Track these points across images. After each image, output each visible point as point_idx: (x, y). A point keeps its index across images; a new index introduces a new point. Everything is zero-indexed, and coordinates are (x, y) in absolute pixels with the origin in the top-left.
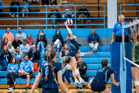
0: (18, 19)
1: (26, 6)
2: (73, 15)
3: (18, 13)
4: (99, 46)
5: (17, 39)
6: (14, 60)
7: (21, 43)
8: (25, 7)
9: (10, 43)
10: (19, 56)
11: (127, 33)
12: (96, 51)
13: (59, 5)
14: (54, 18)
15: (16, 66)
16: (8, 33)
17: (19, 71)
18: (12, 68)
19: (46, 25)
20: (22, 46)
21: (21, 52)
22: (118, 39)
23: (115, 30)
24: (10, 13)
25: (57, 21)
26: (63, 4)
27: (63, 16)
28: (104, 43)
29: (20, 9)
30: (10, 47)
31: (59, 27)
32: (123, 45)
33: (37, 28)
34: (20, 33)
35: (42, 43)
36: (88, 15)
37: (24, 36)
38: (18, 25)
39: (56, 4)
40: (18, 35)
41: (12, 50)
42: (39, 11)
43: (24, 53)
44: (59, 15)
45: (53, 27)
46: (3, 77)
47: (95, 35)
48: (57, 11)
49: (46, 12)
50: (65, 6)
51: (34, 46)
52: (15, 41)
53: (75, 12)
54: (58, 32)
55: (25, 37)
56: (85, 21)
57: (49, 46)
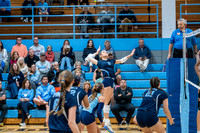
0: (33, 25)
1: (45, 6)
2: (112, 20)
3: (33, 16)
4: (150, 63)
5: (32, 54)
6: (27, 84)
7: (38, 59)
8: (43, 7)
9: (21, 59)
10: (35, 78)
11: (191, 46)
12: (145, 71)
13: (92, 5)
14: (85, 24)
15: (31, 92)
16: (19, 45)
17: (35, 99)
18: (25, 95)
19: (74, 34)
20: (38, 63)
21: (38, 73)
22: (177, 54)
23: (173, 41)
24: (22, 17)
25: (89, 28)
26: (97, 3)
27: (98, 21)
28: (157, 59)
29: (37, 11)
30: (21, 65)
31: (92, 37)
32: (184, 61)
33: (61, 37)
34: (36, 45)
35: (68, 59)
36: (133, 19)
37: (41, 49)
38: (33, 34)
39: (88, 4)
40: (33, 48)
41: (25, 69)
42: (63, 13)
43: (42, 73)
44: (91, 20)
45: (84, 37)
46: (12, 108)
47: (145, 47)
48: (89, 13)
49: (74, 15)
50: (101, 6)
51: (56, 63)
52: (29, 56)
53: (116, 15)
54: (90, 44)
55: (43, 51)
56: (130, 28)
57: (78, 63)
